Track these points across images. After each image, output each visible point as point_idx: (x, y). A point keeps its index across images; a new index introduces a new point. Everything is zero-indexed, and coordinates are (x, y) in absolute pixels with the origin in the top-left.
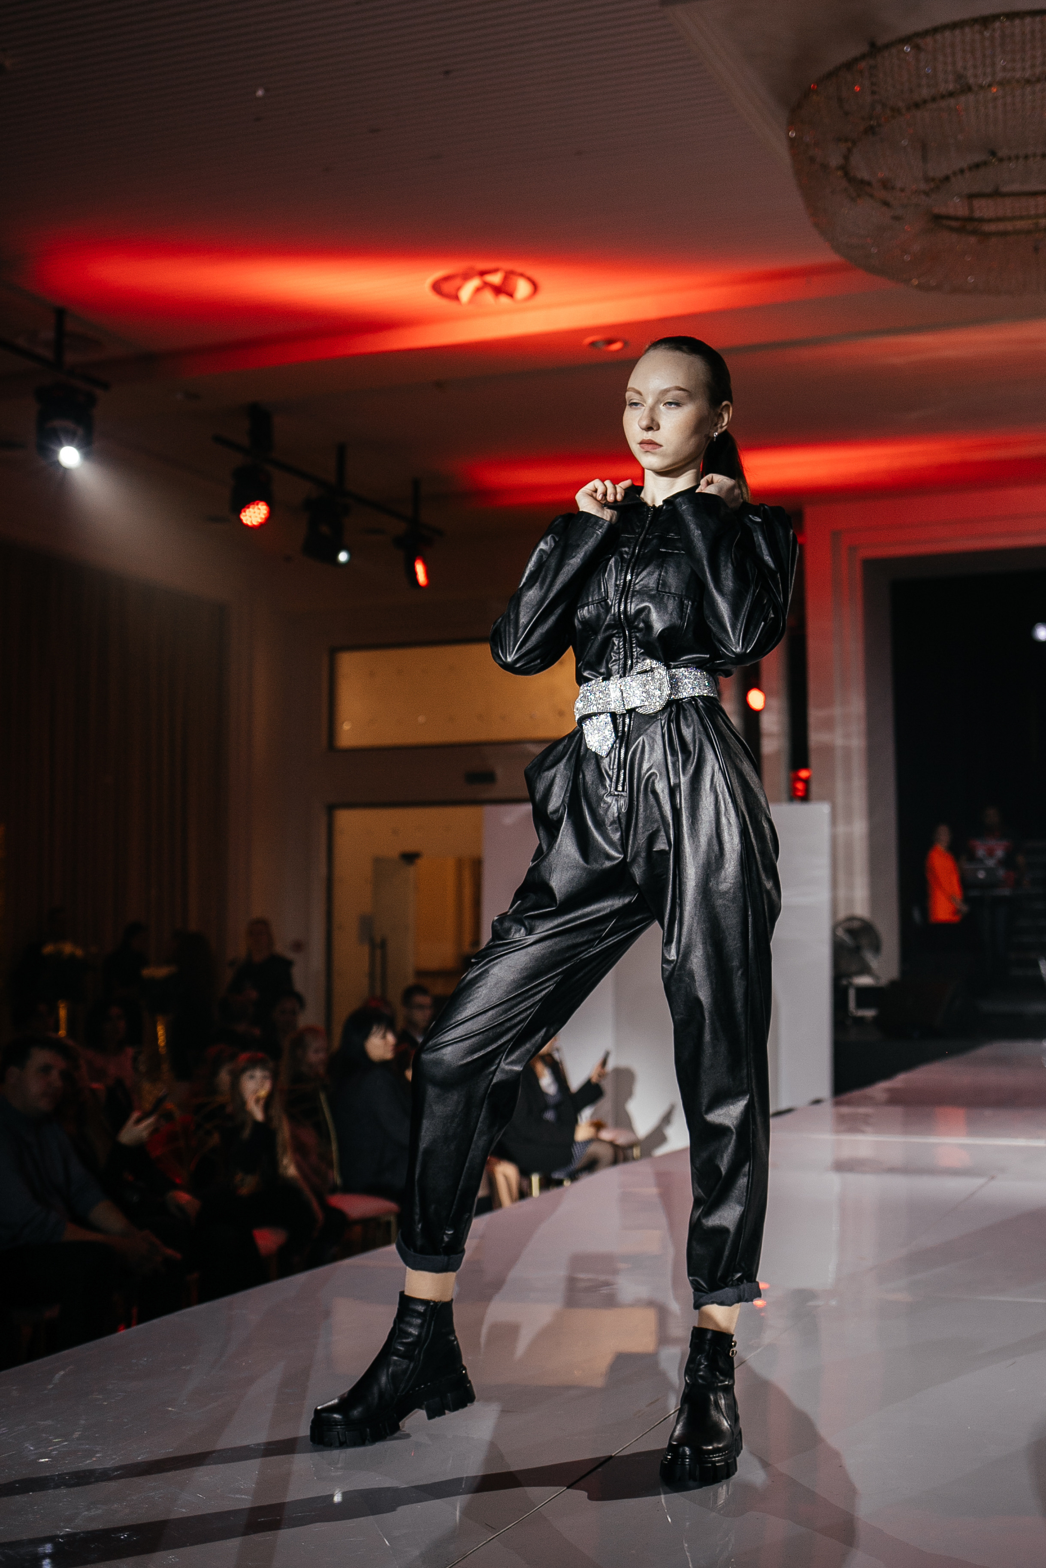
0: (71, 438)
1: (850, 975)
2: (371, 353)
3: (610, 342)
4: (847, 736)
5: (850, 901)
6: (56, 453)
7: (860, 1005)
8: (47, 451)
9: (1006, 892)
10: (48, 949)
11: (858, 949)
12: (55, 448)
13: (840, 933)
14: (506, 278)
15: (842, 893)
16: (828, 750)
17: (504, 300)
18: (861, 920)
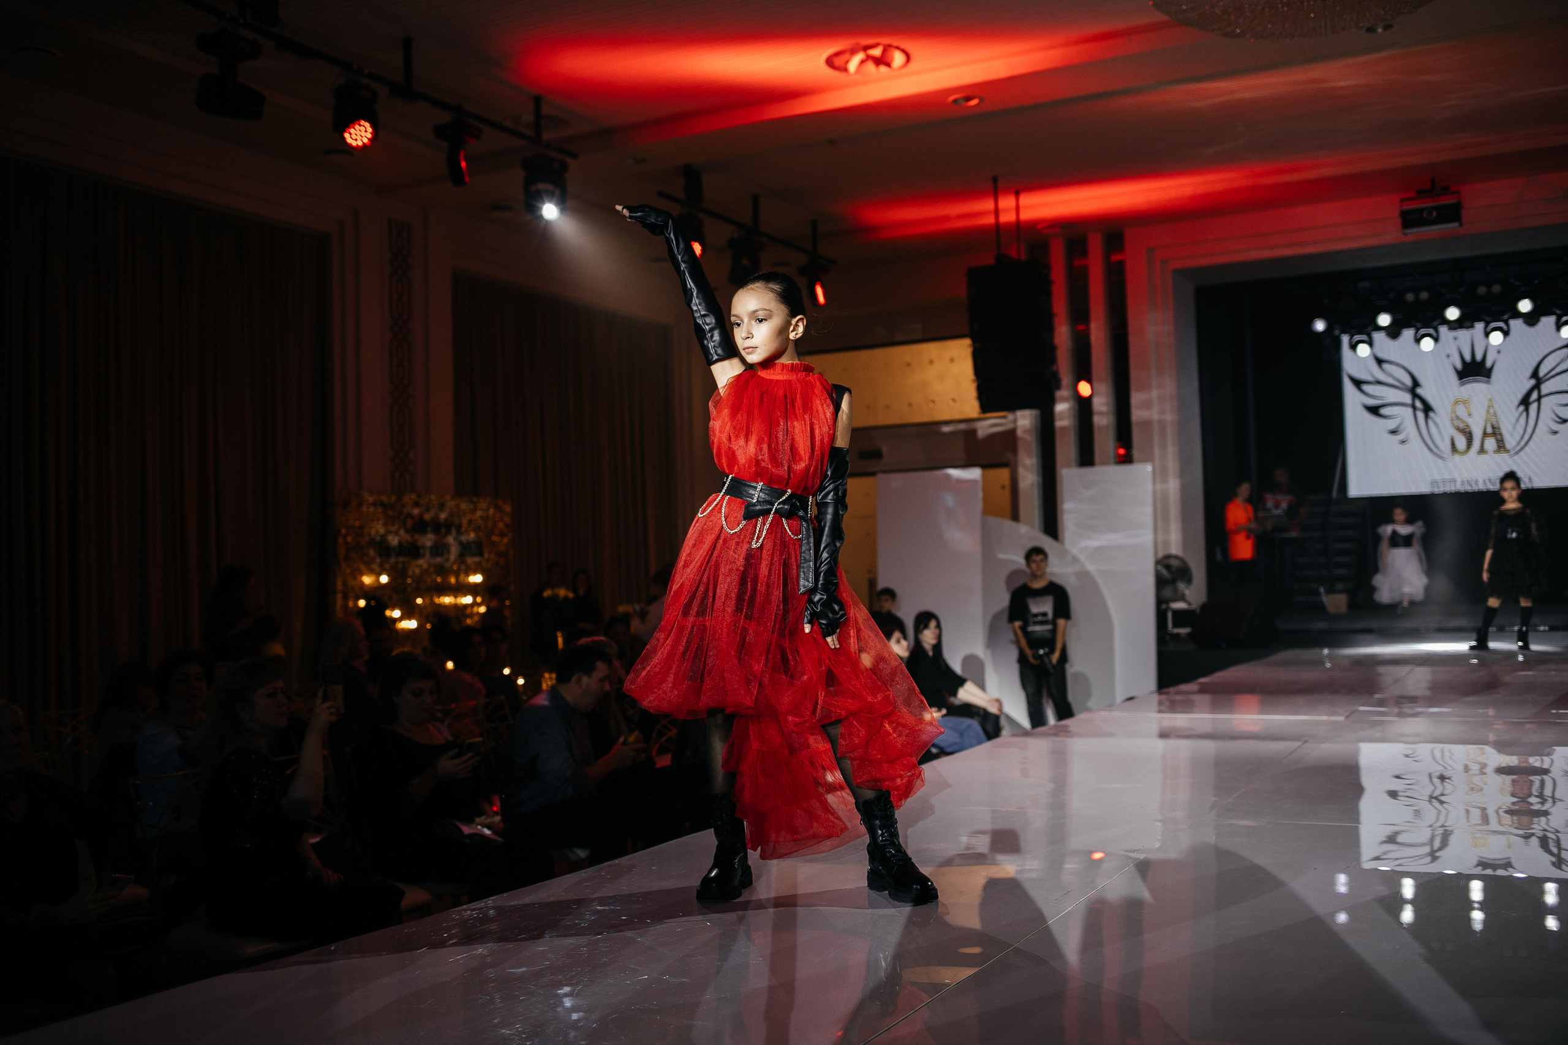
0: (551, 197)
1: (1167, 601)
2: (782, 118)
3: (968, 99)
4: (1162, 412)
5: (1166, 543)
6: (541, 209)
7: (1176, 625)
8: (532, 209)
9: (1294, 534)
10: (547, 593)
11: (1173, 581)
12: (540, 205)
13: (1160, 567)
14: (885, 51)
15: (1160, 537)
16: (1147, 424)
17: (883, 69)
18: (1176, 557)
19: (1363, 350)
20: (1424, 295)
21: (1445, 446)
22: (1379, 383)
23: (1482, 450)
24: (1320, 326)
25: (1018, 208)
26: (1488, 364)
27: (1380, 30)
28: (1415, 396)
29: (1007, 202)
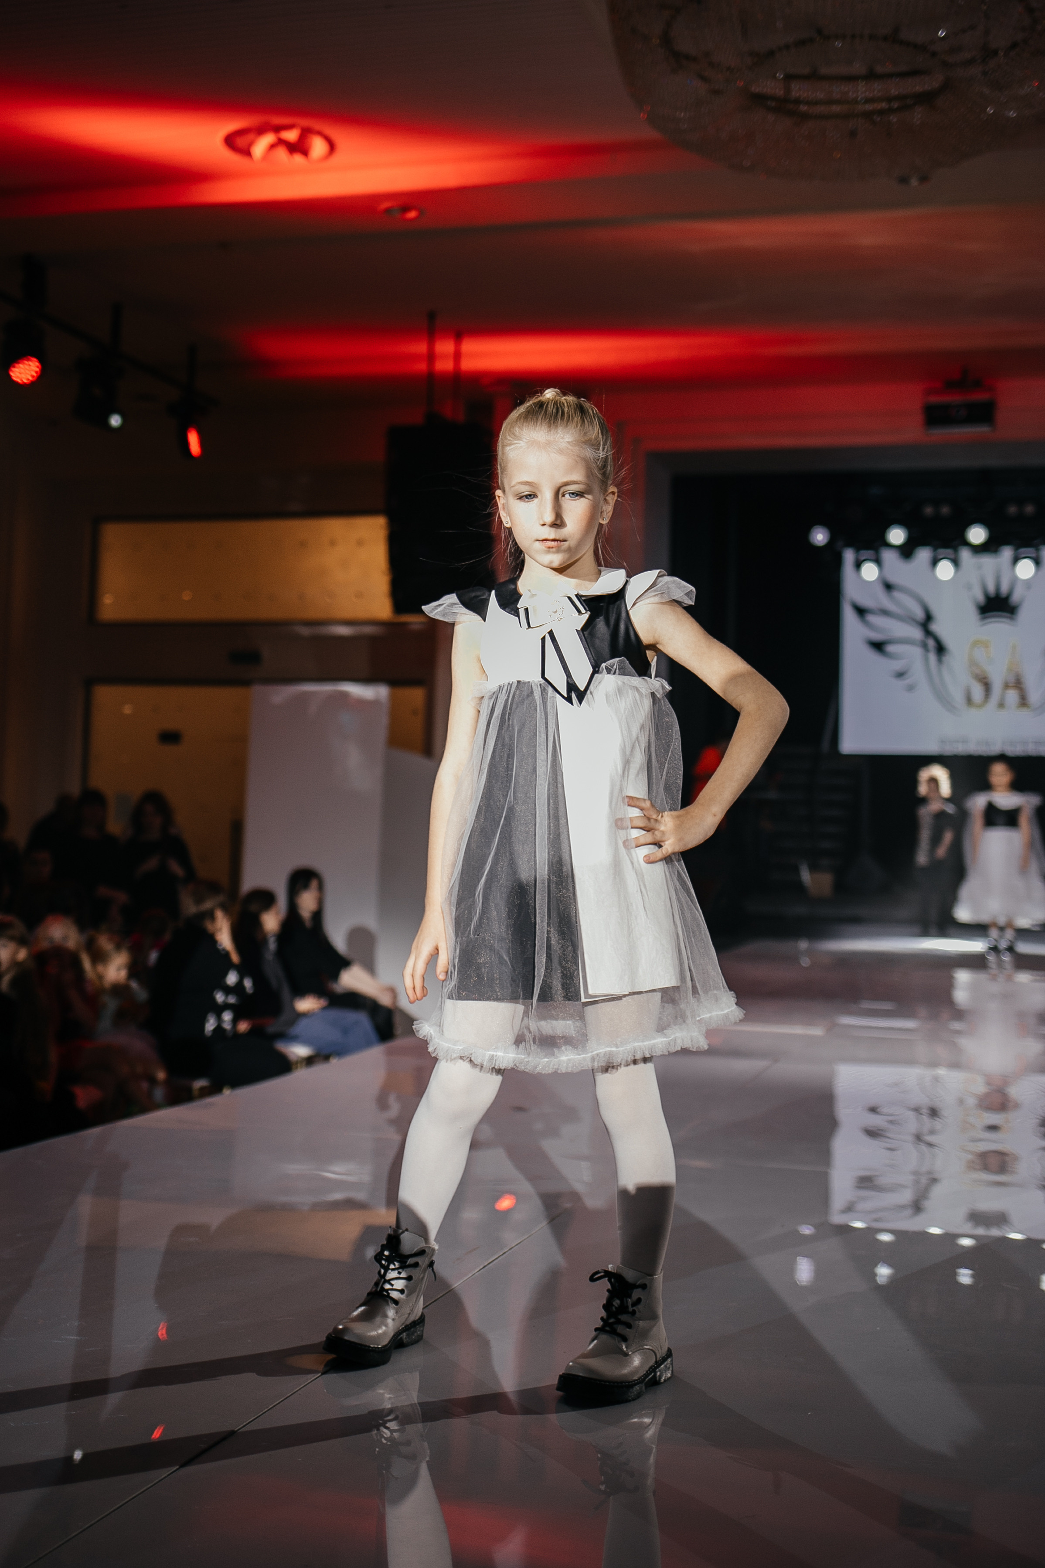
3: (406, 209)
14: (301, 136)
17: (298, 158)
19: (870, 572)
20: (945, 510)
21: (958, 697)
22: (885, 612)
23: (1001, 705)
24: (820, 537)
25: (457, 356)
26: (1015, 598)
27: (914, 182)
28: (928, 633)
29: (445, 347)
